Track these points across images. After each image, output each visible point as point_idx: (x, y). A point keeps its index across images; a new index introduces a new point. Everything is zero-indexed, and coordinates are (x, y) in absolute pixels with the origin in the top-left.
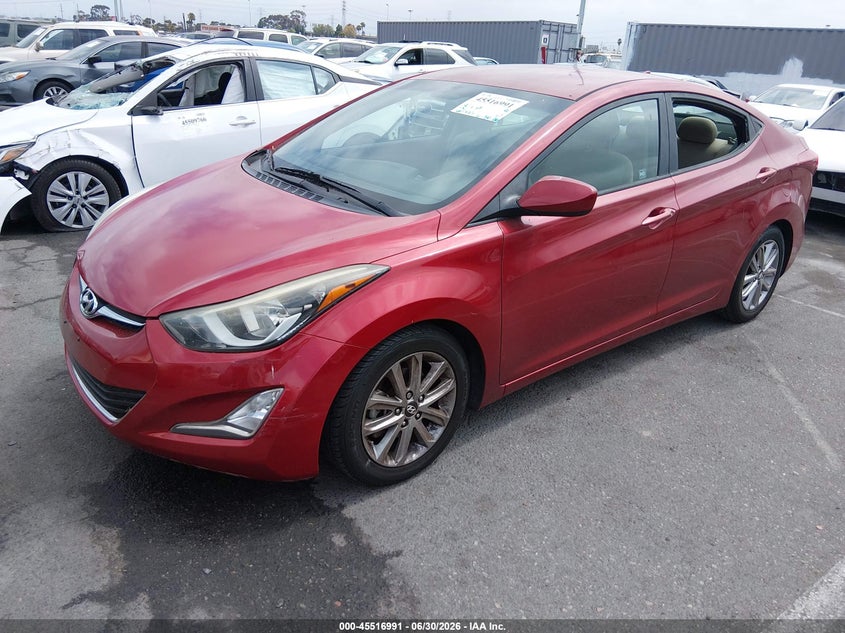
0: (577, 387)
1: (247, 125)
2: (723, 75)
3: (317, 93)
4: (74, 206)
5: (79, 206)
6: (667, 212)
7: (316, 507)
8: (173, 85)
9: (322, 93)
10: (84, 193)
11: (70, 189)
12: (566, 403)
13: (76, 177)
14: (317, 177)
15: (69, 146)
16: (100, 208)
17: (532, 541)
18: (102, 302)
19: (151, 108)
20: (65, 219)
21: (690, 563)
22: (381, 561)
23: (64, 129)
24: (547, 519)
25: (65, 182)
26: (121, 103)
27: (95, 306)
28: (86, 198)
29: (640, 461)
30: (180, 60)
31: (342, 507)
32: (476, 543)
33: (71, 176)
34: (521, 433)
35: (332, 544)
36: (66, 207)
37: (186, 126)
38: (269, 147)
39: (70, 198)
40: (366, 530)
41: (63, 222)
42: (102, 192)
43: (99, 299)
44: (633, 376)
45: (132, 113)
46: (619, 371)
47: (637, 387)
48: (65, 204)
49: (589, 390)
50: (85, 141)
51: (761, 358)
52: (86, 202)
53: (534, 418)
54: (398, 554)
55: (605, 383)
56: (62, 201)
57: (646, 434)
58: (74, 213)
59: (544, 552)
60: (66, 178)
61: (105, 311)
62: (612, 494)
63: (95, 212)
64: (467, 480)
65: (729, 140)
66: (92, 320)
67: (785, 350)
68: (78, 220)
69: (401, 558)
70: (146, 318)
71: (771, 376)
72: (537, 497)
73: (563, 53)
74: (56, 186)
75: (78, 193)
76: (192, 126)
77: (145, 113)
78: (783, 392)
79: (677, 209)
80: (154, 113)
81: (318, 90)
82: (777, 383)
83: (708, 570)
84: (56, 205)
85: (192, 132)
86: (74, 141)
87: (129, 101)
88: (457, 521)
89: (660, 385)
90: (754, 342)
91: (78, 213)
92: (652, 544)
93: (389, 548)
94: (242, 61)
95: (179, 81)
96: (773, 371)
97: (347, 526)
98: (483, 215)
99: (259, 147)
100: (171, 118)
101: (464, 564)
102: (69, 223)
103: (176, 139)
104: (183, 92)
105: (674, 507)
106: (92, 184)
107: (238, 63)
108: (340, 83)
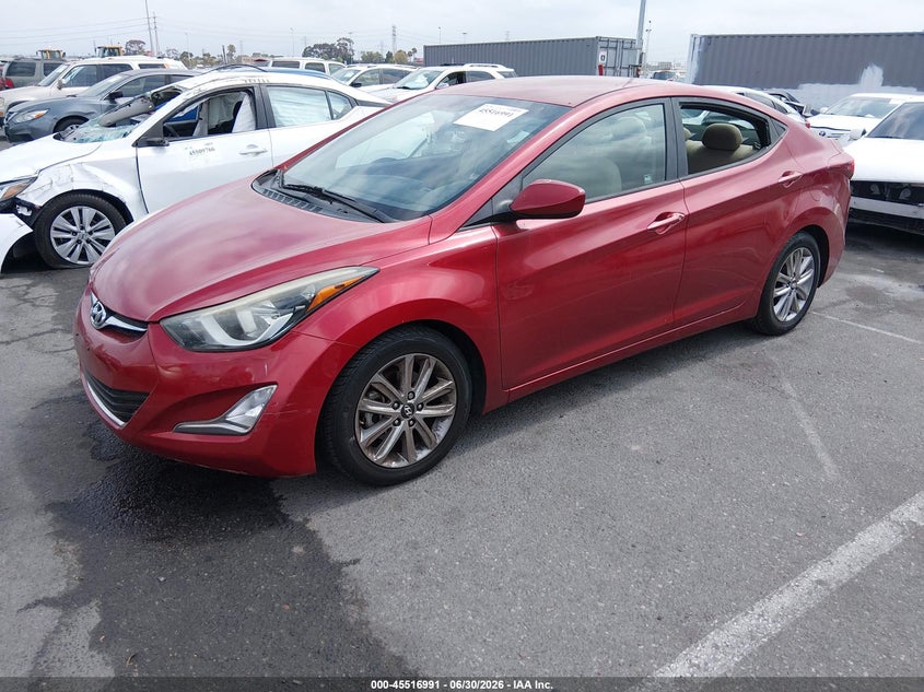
0: (573, 405)
1: (258, 153)
2: (796, 87)
3: (332, 118)
4: (79, 242)
5: (84, 242)
6: (675, 217)
7: (280, 521)
8: (180, 115)
9: (338, 117)
10: (89, 229)
11: (74, 225)
12: (557, 421)
13: (80, 211)
14: (320, 190)
15: (72, 180)
16: (105, 243)
17: (492, 548)
18: (110, 313)
19: (156, 139)
20: (70, 255)
21: (652, 568)
22: (337, 569)
23: (65, 164)
24: (514, 528)
25: (69, 217)
26: (125, 135)
27: (103, 318)
28: (90, 233)
29: (622, 473)
30: (186, 89)
31: (307, 520)
32: (436, 551)
33: (74, 211)
34: (505, 449)
35: (291, 553)
36: (70, 243)
37: (194, 156)
38: (280, 167)
39: (75, 233)
40: (328, 541)
41: (68, 259)
42: (107, 227)
43: (107, 310)
44: (634, 393)
45: (137, 144)
46: (620, 389)
47: (635, 404)
48: (69, 239)
49: (584, 408)
50: (88, 174)
51: (777, 374)
52: (91, 238)
53: (522, 436)
54: (356, 562)
55: (603, 401)
56: (66, 236)
57: (635, 448)
58: (79, 249)
59: (503, 559)
60: (70, 213)
61: (113, 321)
62: (586, 504)
63: (100, 247)
64: (440, 494)
65: (753, 145)
66: (101, 330)
67: (806, 365)
68: (83, 256)
69: (358, 566)
70: (147, 323)
71: (783, 392)
72: (508, 508)
73: (623, 71)
74: (60, 221)
75: (82, 228)
76: (201, 156)
77: (150, 144)
78: (793, 405)
79: (687, 213)
80: (160, 144)
81: (333, 116)
82: (788, 397)
83: (670, 575)
84: (60, 241)
85: (199, 163)
86: (77, 175)
87: (134, 132)
88: (421, 532)
89: (661, 401)
90: (773, 358)
91: (83, 249)
92: (617, 551)
93: (347, 557)
94: (252, 88)
95: (186, 111)
96: (787, 387)
97: (310, 539)
98: (475, 219)
99: (270, 167)
100: (178, 149)
101: (420, 570)
102: (74, 259)
103: (183, 170)
104: (196, 124)
105: (648, 517)
106: (97, 219)
107: (249, 90)
108: (357, 107)
